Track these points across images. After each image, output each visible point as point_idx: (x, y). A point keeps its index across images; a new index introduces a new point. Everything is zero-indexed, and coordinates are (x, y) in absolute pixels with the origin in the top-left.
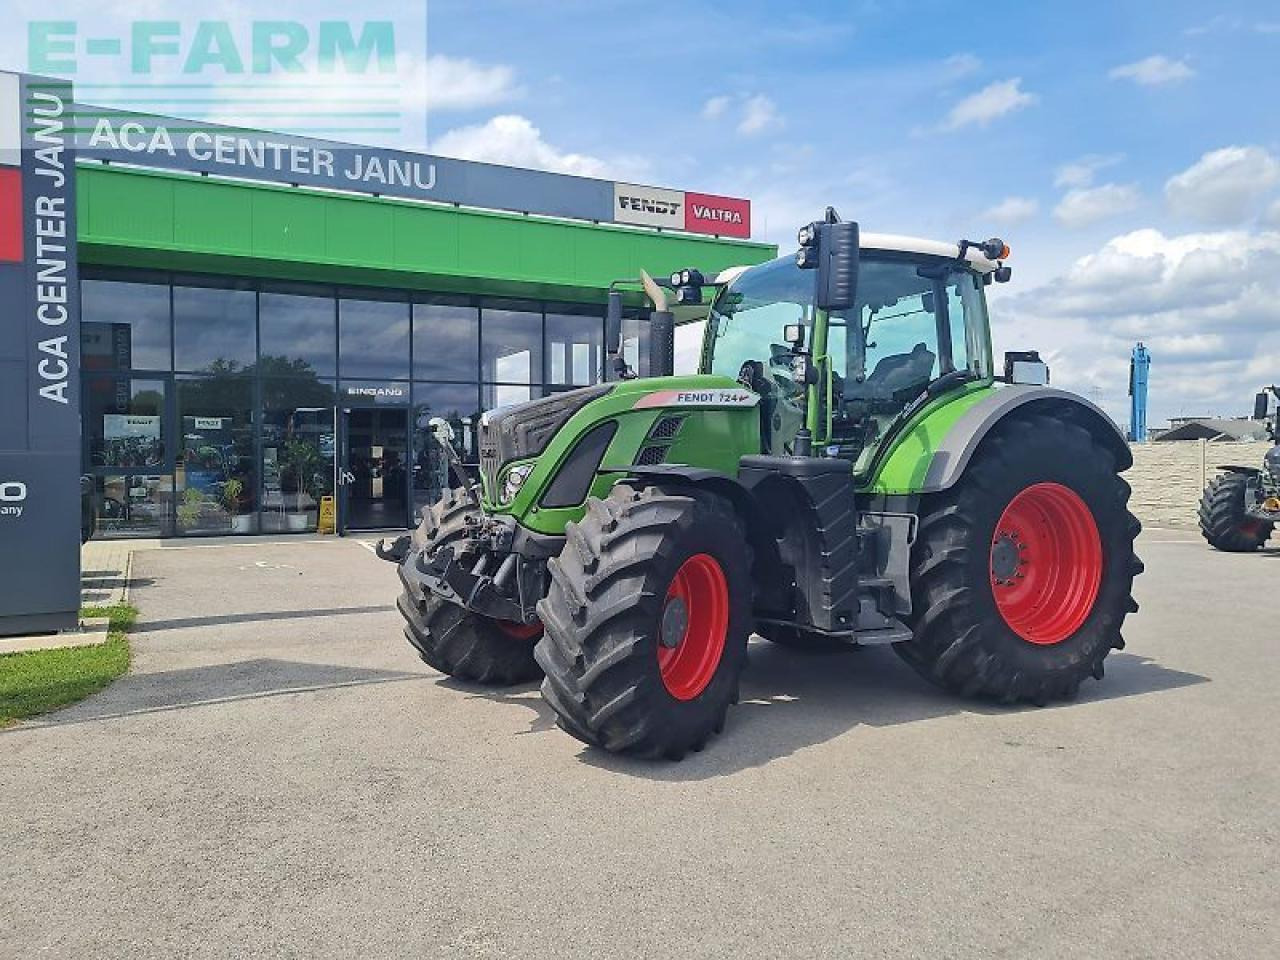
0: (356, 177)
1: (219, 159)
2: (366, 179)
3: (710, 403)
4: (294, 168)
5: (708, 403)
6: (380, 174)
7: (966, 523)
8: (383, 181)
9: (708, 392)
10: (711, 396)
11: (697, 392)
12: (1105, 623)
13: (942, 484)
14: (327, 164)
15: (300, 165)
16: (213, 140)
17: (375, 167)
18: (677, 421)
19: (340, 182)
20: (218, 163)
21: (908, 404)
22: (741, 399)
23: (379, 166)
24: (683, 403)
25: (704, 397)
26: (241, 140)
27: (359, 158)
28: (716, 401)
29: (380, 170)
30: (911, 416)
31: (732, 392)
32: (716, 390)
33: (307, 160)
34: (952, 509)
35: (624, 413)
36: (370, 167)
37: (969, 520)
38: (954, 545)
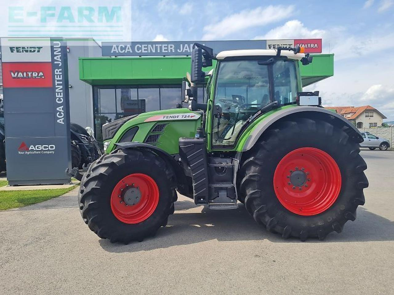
0: (181, 51)
1: (143, 51)
2: (184, 51)
3: (178, 119)
4: (163, 51)
5: (176, 119)
6: (188, 49)
7: (258, 164)
8: (189, 51)
9: (177, 115)
10: (178, 116)
11: (173, 115)
12: (341, 209)
13: (247, 148)
14: (173, 48)
15: (165, 50)
16: (142, 46)
17: (186, 47)
18: (164, 125)
19: (177, 53)
20: (143, 53)
21: (251, 116)
22: (191, 117)
23: (187, 47)
24: (165, 119)
25: (175, 117)
26: (149, 45)
27: (181, 45)
28: (180, 118)
29: (188, 48)
30: (253, 121)
31: (187, 114)
32: (181, 114)
33: (166, 48)
34: (252, 159)
35: (141, 123)
36: (185, 48)
37: (259, 163)
38: (253, 173)
